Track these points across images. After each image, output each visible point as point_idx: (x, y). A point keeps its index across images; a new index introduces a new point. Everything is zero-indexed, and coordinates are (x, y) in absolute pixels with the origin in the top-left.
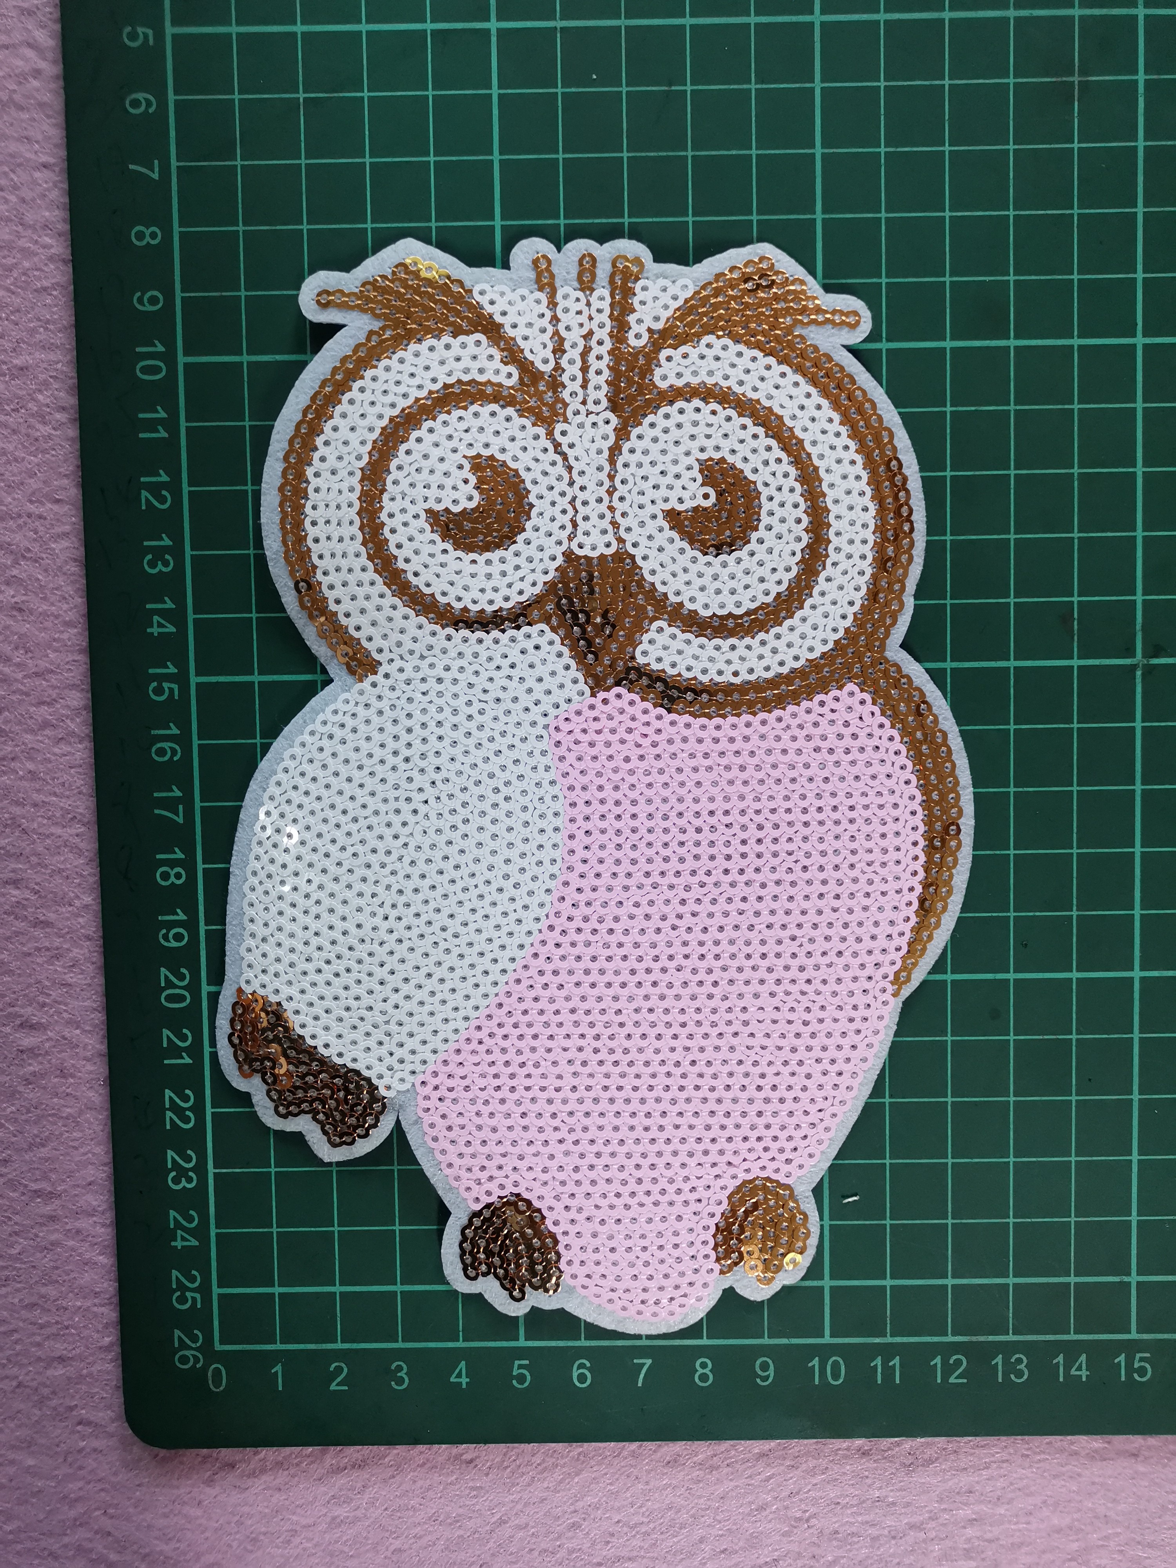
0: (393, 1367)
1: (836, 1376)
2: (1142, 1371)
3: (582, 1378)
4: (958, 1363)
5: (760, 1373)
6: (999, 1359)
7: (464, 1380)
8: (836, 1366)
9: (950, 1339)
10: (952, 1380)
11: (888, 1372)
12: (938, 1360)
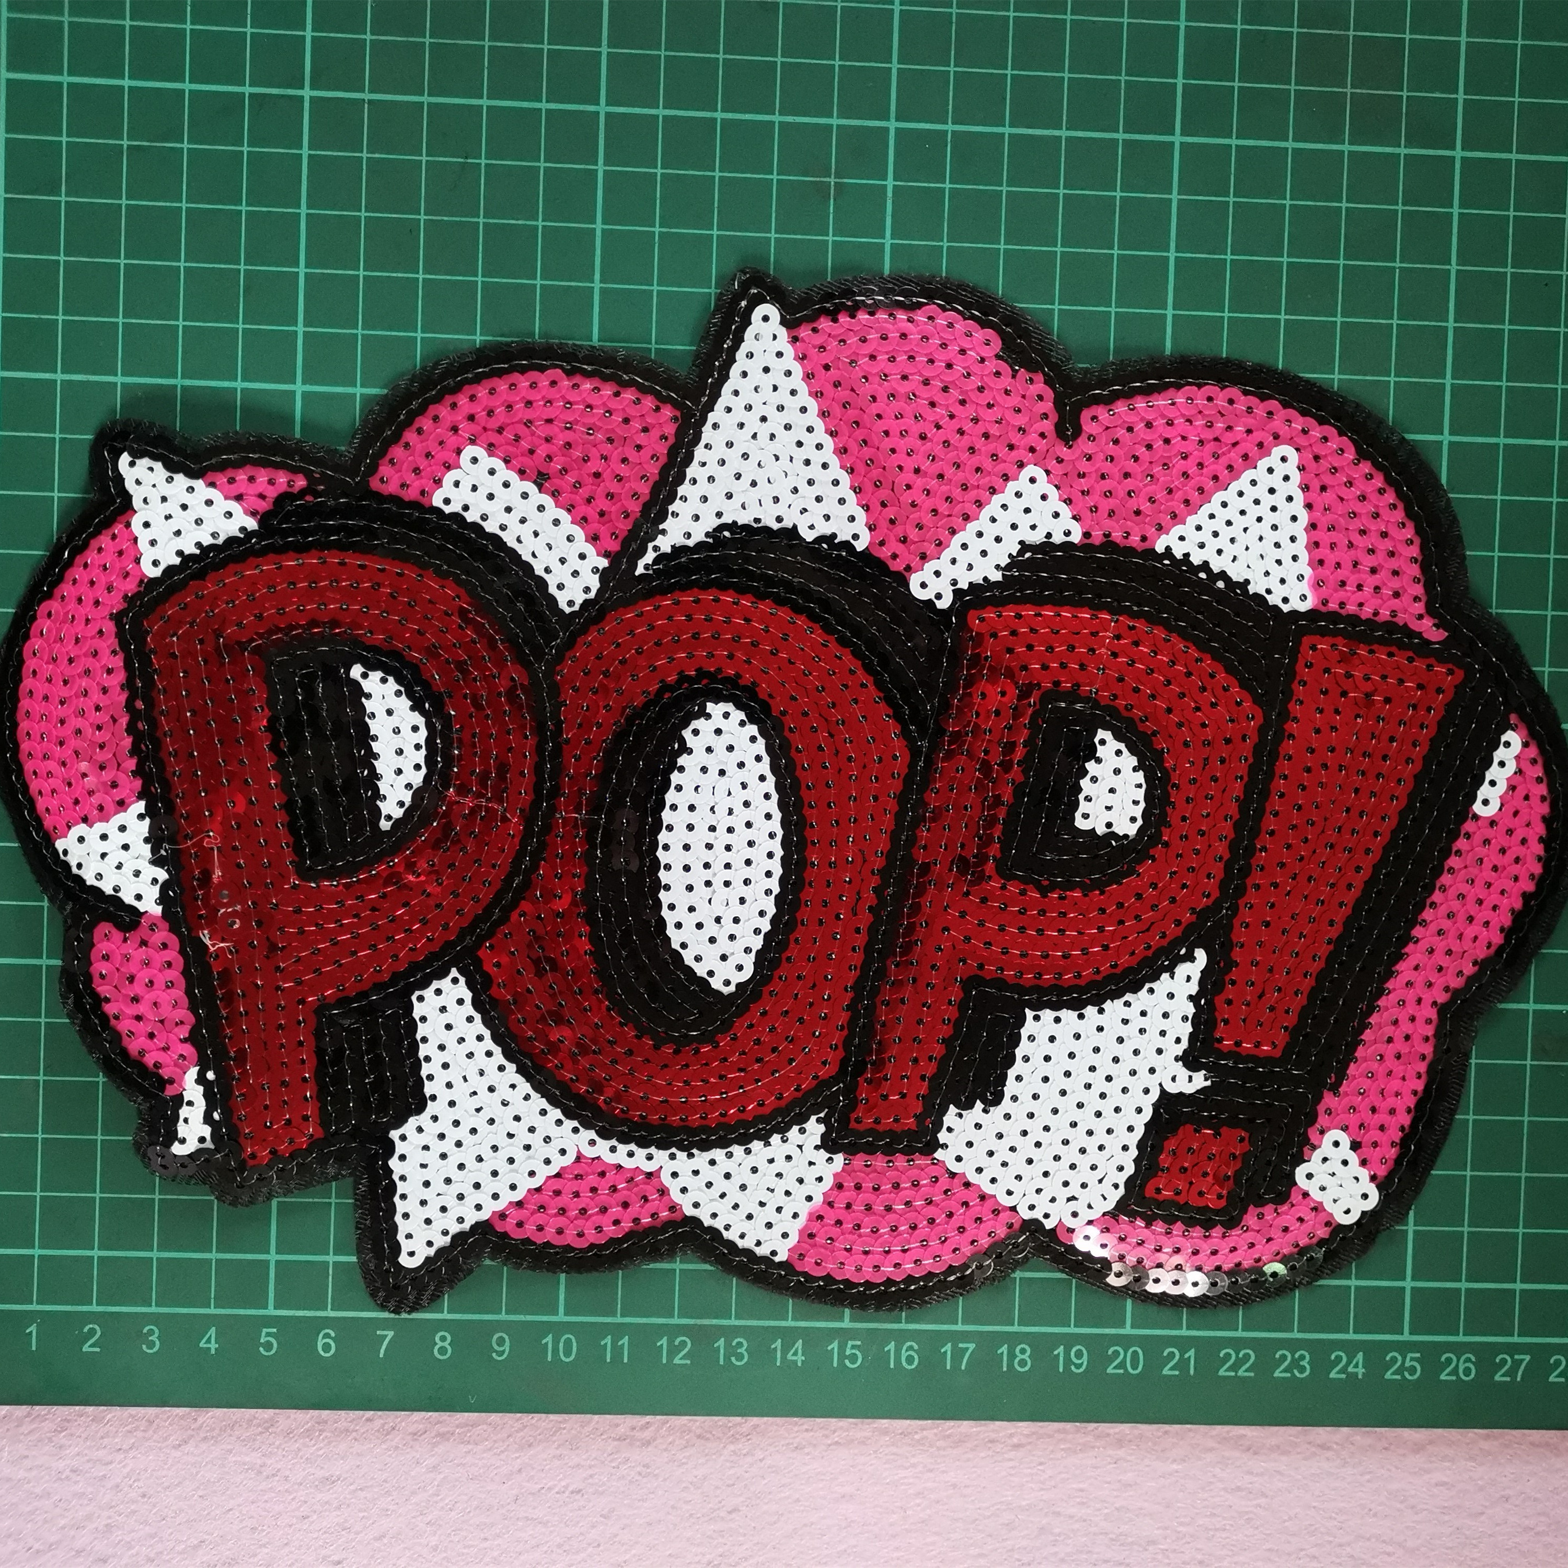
0: (145, 1331)
1: (568, 1353)
2: (853, 1358)
3: (327, 1347)
4: (683, 1344)
5: (496, 1347)
6: (721, 1342)
7: (213, 1346)
8: (568, 1343)
9: (676, 1321)
10: (677, 1361)
11: (617, 1351)
12: (664, 1342)
